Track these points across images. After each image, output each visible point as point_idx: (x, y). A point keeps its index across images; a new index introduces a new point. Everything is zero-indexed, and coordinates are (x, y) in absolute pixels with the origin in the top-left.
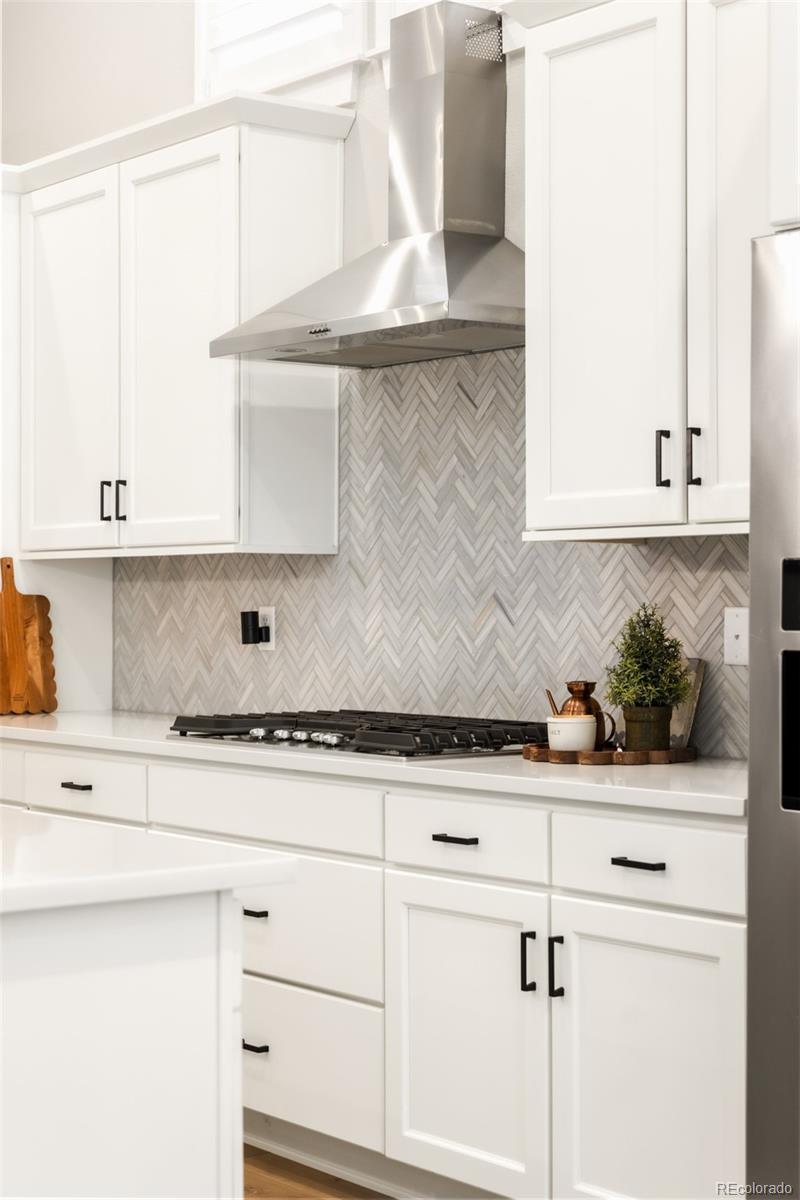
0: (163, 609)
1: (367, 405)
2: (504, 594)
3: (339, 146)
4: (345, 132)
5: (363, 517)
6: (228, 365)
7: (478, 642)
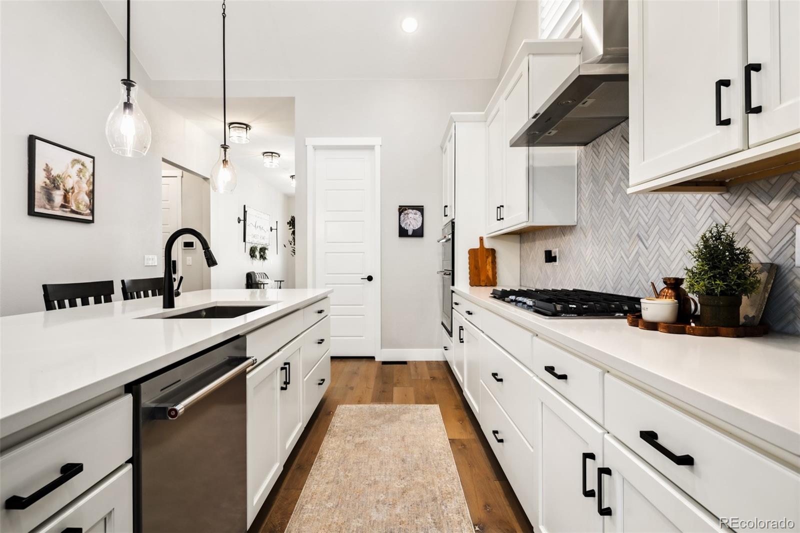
1: (587, 160)
2: (643, 234)
5: (585, 207)
7: (630, 258)
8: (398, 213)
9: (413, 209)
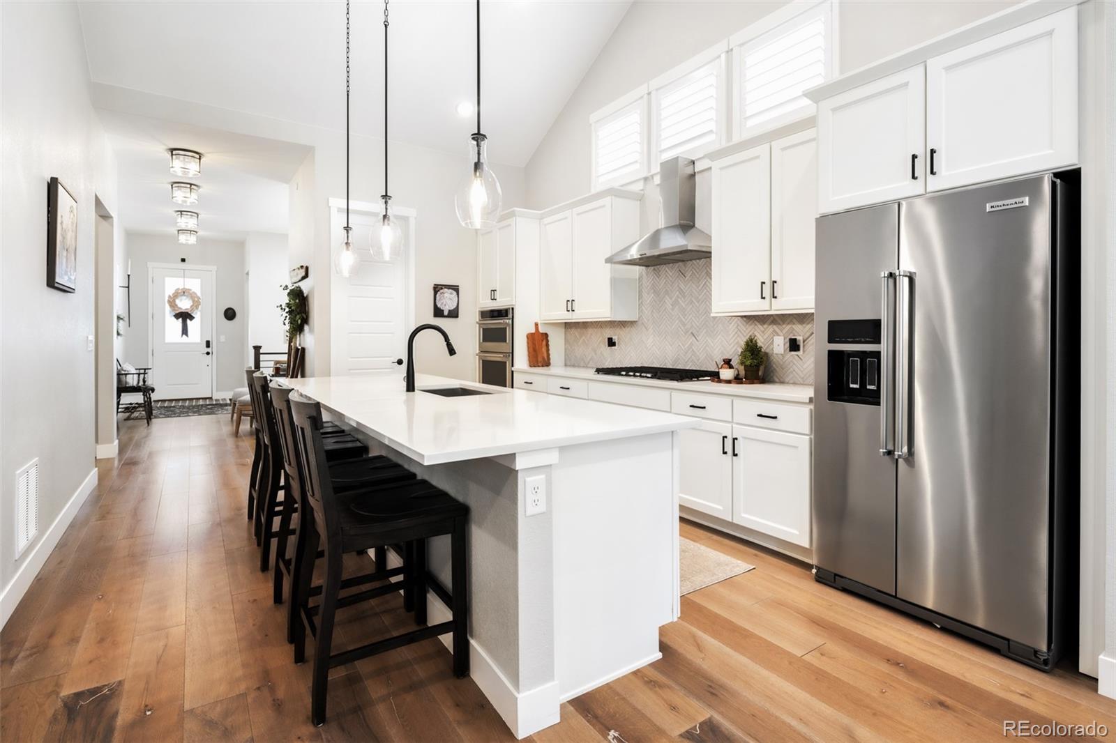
0: (581, 337)
1: (648, 277)
2: (695, 333)
3: (639, 202)
4: (640, 198)
5: (647, 310)
6: (609, 265)
7: (686, 346)
8: (432, 292)
9: (449, 289)
